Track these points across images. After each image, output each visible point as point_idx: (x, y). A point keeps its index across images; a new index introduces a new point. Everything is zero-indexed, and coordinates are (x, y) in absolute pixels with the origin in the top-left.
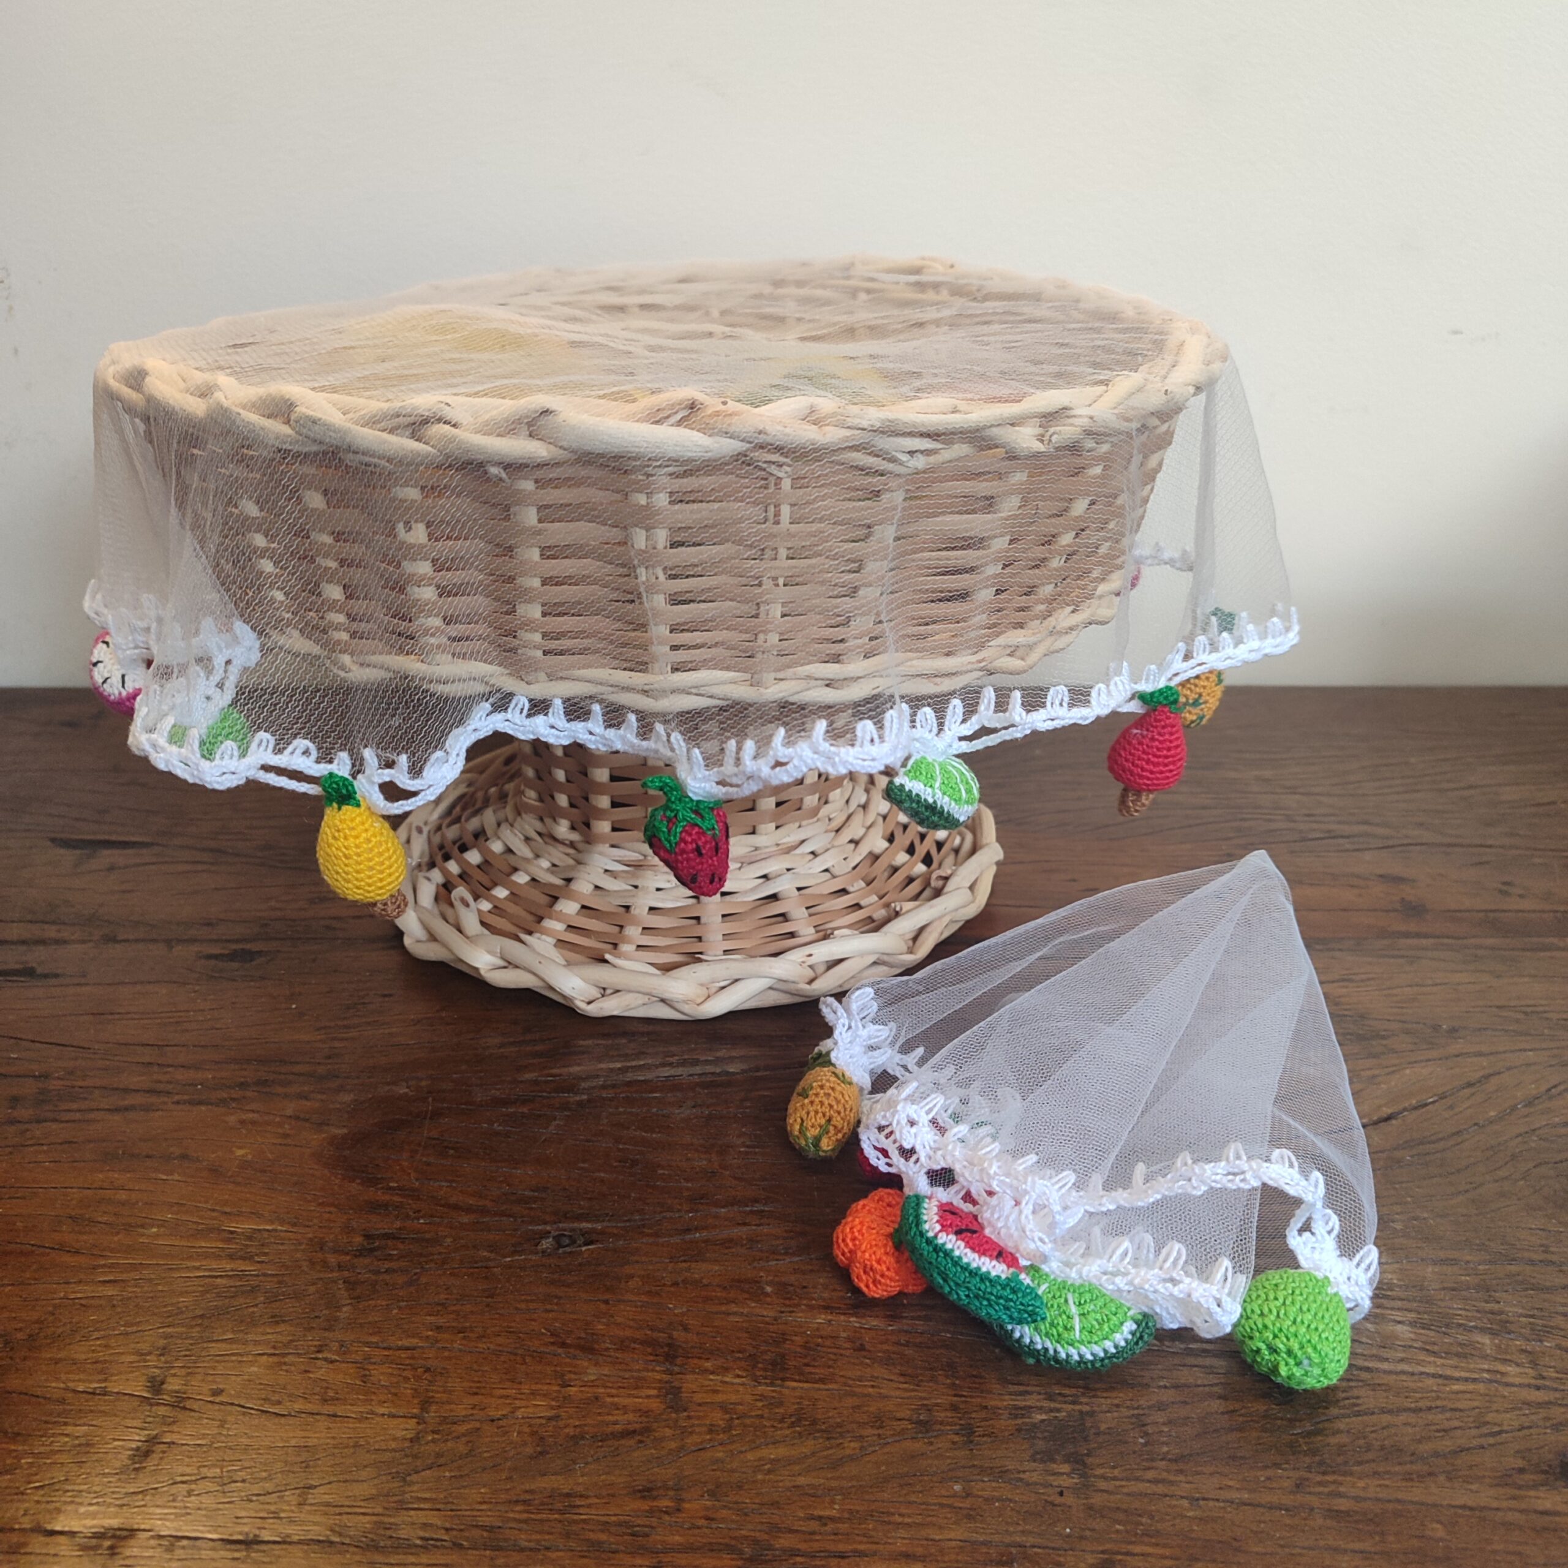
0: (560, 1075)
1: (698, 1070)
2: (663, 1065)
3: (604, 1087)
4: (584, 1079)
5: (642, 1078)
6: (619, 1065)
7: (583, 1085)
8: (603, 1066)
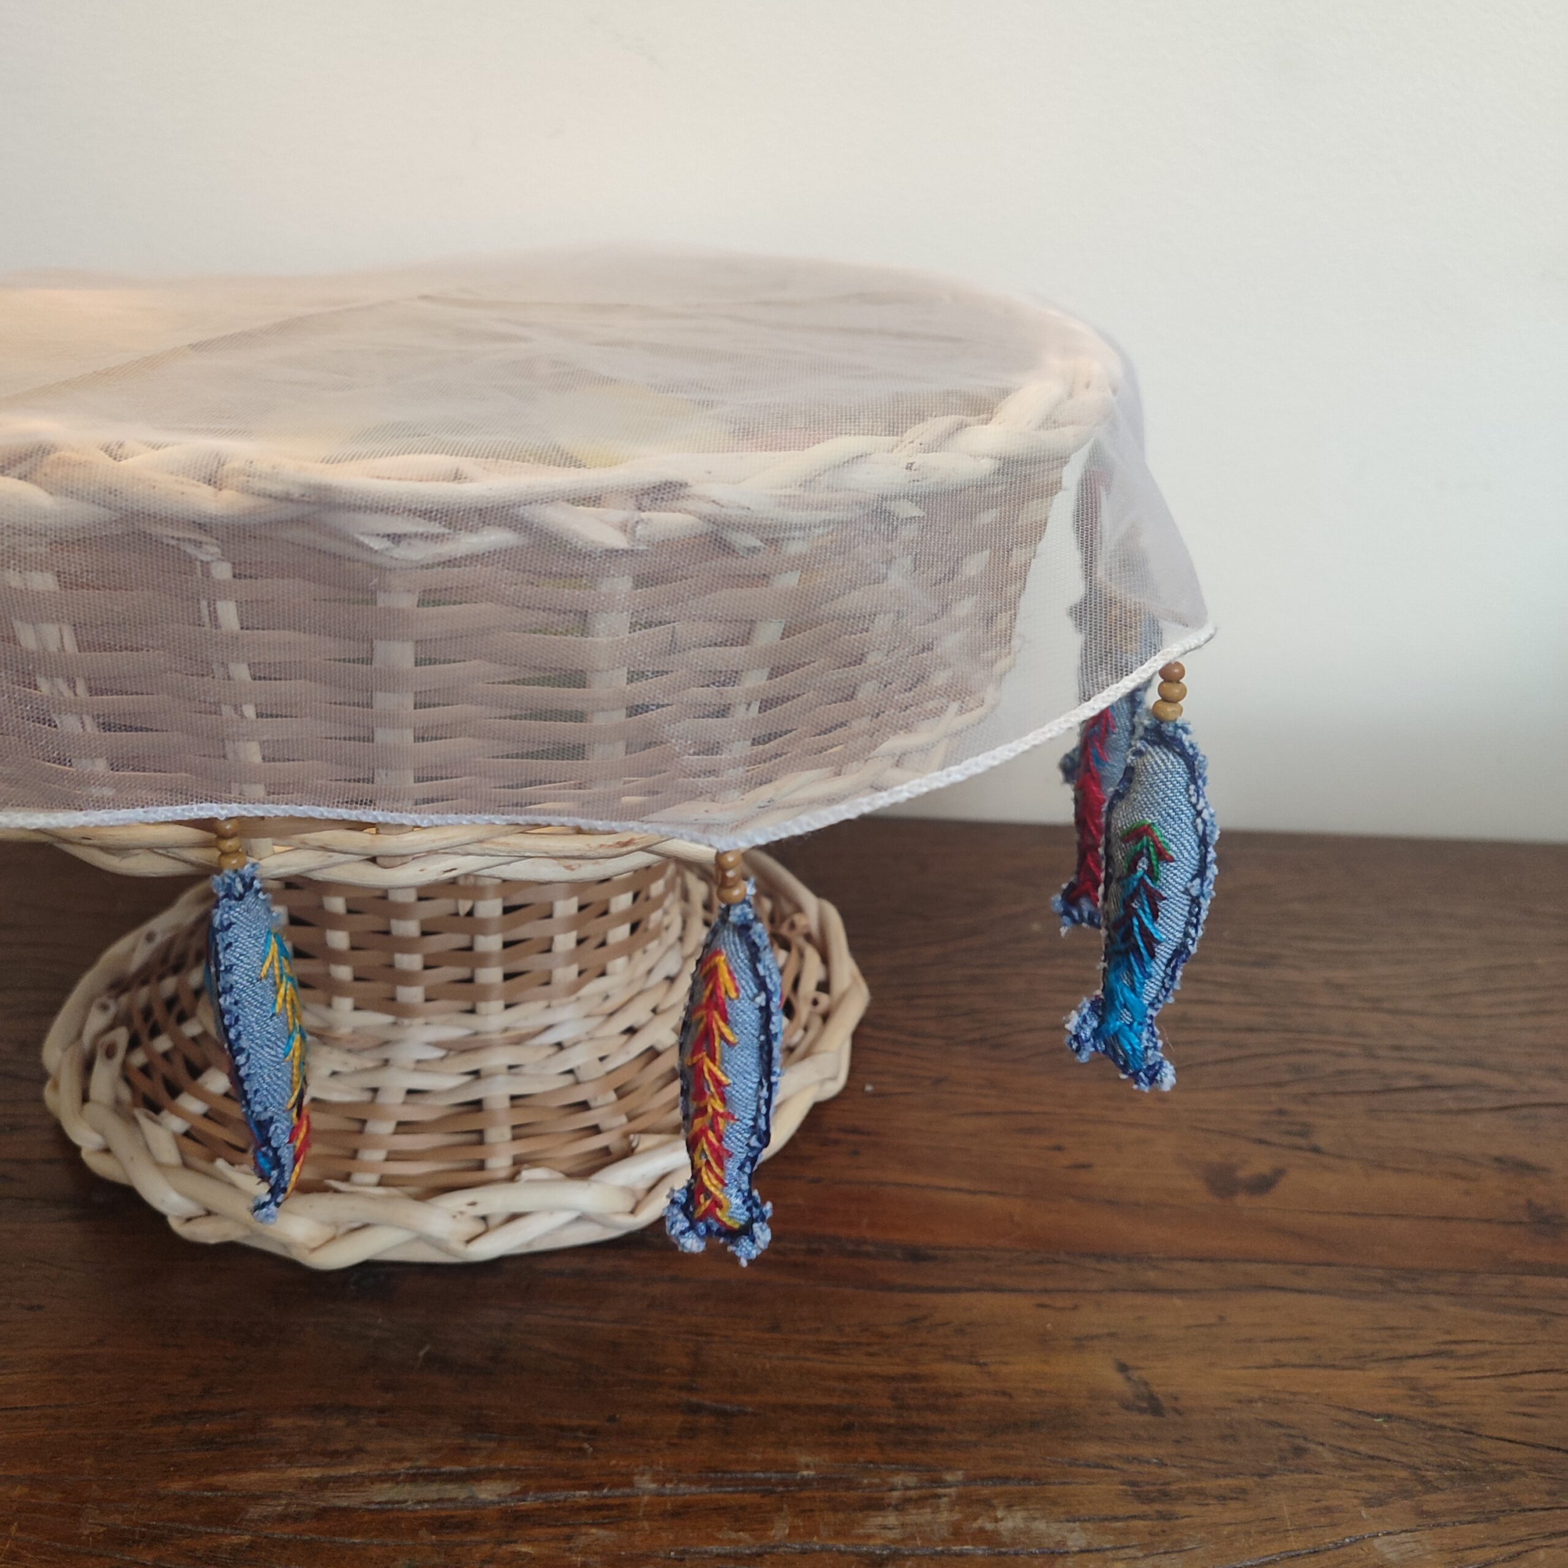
0: (225, 1488)
1: (432, 1491)
2: (383, 1478)
3: (283, 1518)
4: (256, 1498)
5: (344, 1504)
6: (316, 1473)
7: (254, 1512)
8: (293, 1473)
